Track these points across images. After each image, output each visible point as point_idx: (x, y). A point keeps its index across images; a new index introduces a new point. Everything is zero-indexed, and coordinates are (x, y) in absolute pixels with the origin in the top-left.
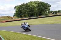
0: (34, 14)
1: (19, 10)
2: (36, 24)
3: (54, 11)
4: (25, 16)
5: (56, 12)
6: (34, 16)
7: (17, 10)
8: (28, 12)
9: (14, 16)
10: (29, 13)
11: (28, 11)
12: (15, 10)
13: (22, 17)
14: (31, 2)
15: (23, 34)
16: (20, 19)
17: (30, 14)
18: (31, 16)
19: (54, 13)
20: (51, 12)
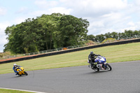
0: (53, 45)
1: (16, 37)
2: (58, 66)
3: (97, 36)
4: (31, 50)
5: (101, 38)
6: (53, 48)
7: (12, 37)
8: (38, 40)
9: (5, 50)
10: (41, 43)
11: (38, 37)
12: (7, 36)
13: (24, 52)
17: (43, 44)
19: (96, 40)
20: (91, 38)
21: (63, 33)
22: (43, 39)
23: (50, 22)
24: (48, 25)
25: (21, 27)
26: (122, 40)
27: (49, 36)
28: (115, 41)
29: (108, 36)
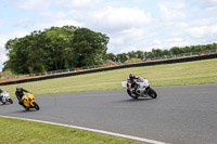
0: (63, 64)
1: (18, 53)
5: (122, 57)
6: (63, 68)
8: (46, 57)
9: (4, 70)
10: (49, 61)
11: (45, 54)
12: (8, 52)
13: (28, 72)
14: (52, 28)
16: (22, 77)
17: (51, 63)
18: (53, 68)
19: (117, 59)
20: (111, 57)
21: (77, 50)
22: (52, 56)
23: (61, 36)
24: (58, 40)
25: (25, 42)
26: (149, 61)
27: (60, 54)
28: (140, 61)
29: (132, 55)
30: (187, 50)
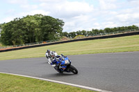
0: (35, 39)
1: (6, 32)
3: (70, 33)
4: (18, 43)
5: (73, 35)
6: (35, 42)
7: (3, 32)
8: (23, 35)
10: (25, 37)
11: (23, 32)
13: (12, 44)
14: (28, 16)
15: (15, 76)
16: (9, 47)
17: (27, 39)
18: (28, 42)
19: (69, 36)
20: (65, 34)
21: (43, 30)
22: (27, 34)
23: (33, 21)
24: (31, 24)
25: (10, 25)
26: (90, 37)
27: (33, 32)
28: (84, 37)
29: (79, 33)
30: (115, 30)
